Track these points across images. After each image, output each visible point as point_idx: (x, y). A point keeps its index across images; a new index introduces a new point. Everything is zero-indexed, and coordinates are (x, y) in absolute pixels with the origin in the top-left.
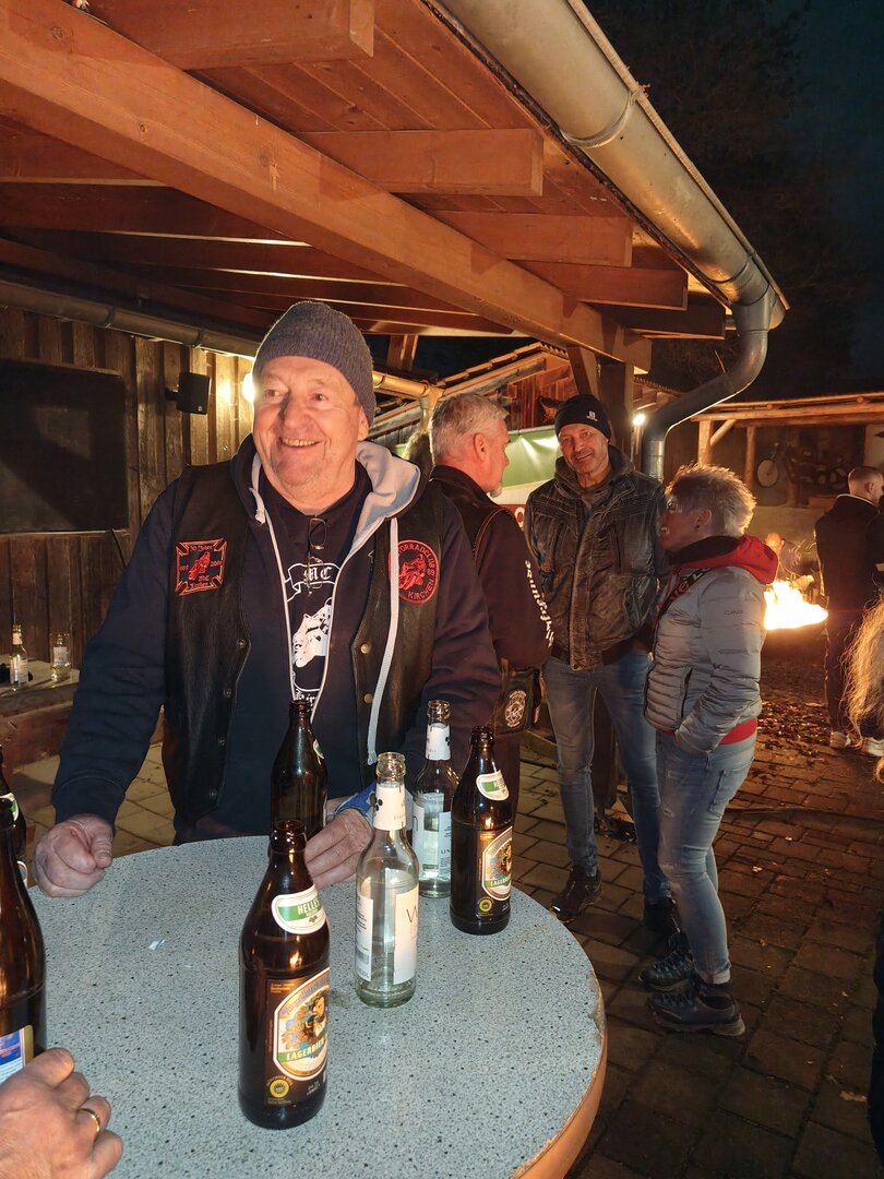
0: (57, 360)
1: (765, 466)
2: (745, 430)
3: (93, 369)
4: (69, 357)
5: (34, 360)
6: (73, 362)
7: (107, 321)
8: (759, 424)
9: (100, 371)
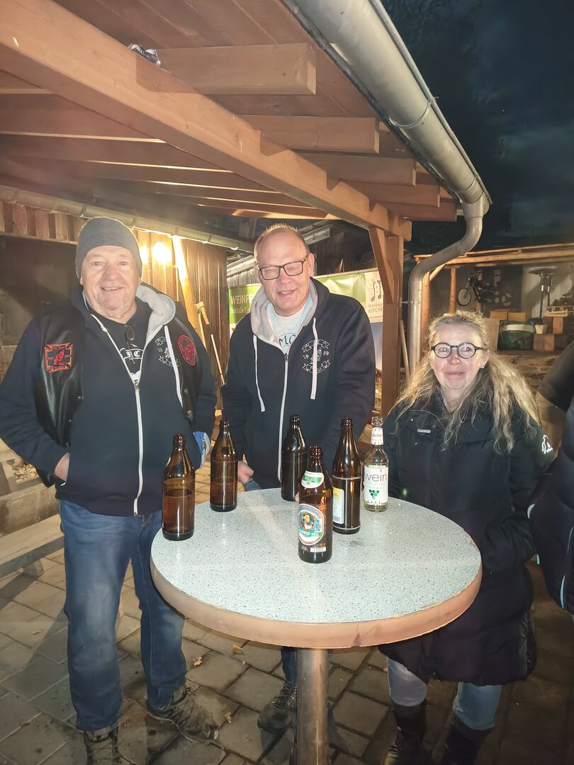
0: (46, 237)
1: (462, 292)
2: (450, 270)
3: (67, 242)
4: (53, 235)
5: (33, 237)
6: (55, 238)
7: (81, 213)
8: (458, 267)
9: (72, 243)
